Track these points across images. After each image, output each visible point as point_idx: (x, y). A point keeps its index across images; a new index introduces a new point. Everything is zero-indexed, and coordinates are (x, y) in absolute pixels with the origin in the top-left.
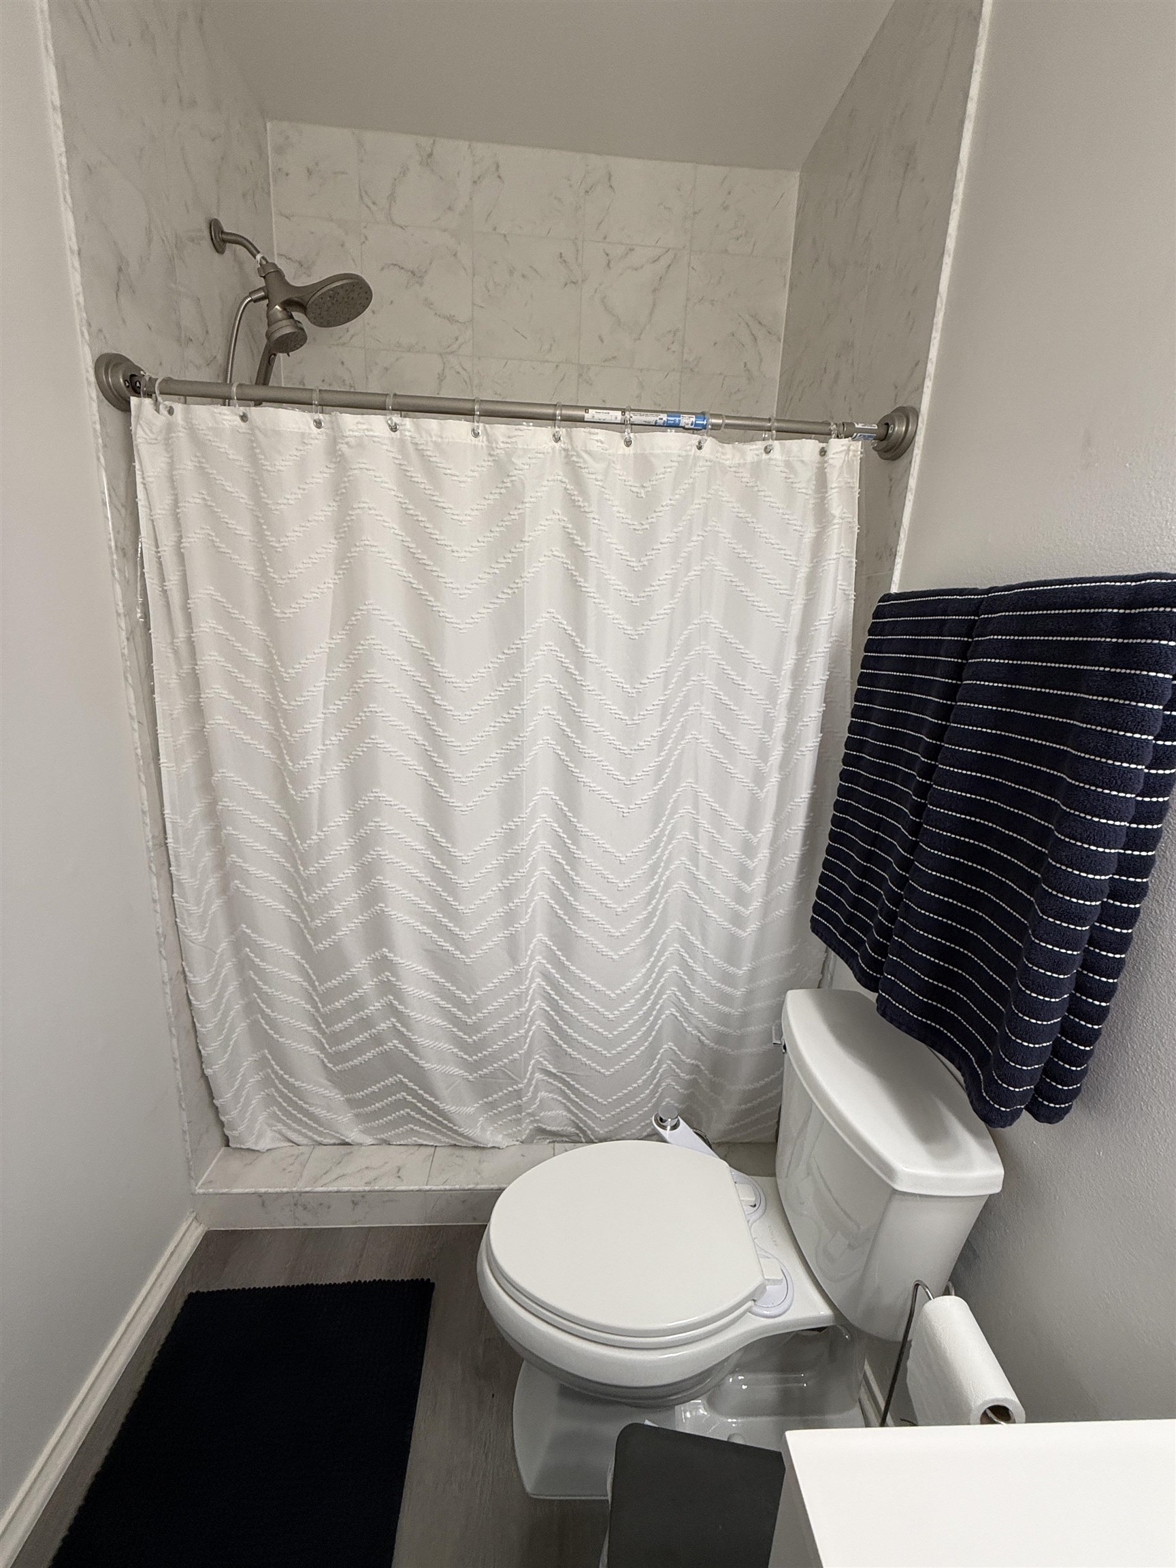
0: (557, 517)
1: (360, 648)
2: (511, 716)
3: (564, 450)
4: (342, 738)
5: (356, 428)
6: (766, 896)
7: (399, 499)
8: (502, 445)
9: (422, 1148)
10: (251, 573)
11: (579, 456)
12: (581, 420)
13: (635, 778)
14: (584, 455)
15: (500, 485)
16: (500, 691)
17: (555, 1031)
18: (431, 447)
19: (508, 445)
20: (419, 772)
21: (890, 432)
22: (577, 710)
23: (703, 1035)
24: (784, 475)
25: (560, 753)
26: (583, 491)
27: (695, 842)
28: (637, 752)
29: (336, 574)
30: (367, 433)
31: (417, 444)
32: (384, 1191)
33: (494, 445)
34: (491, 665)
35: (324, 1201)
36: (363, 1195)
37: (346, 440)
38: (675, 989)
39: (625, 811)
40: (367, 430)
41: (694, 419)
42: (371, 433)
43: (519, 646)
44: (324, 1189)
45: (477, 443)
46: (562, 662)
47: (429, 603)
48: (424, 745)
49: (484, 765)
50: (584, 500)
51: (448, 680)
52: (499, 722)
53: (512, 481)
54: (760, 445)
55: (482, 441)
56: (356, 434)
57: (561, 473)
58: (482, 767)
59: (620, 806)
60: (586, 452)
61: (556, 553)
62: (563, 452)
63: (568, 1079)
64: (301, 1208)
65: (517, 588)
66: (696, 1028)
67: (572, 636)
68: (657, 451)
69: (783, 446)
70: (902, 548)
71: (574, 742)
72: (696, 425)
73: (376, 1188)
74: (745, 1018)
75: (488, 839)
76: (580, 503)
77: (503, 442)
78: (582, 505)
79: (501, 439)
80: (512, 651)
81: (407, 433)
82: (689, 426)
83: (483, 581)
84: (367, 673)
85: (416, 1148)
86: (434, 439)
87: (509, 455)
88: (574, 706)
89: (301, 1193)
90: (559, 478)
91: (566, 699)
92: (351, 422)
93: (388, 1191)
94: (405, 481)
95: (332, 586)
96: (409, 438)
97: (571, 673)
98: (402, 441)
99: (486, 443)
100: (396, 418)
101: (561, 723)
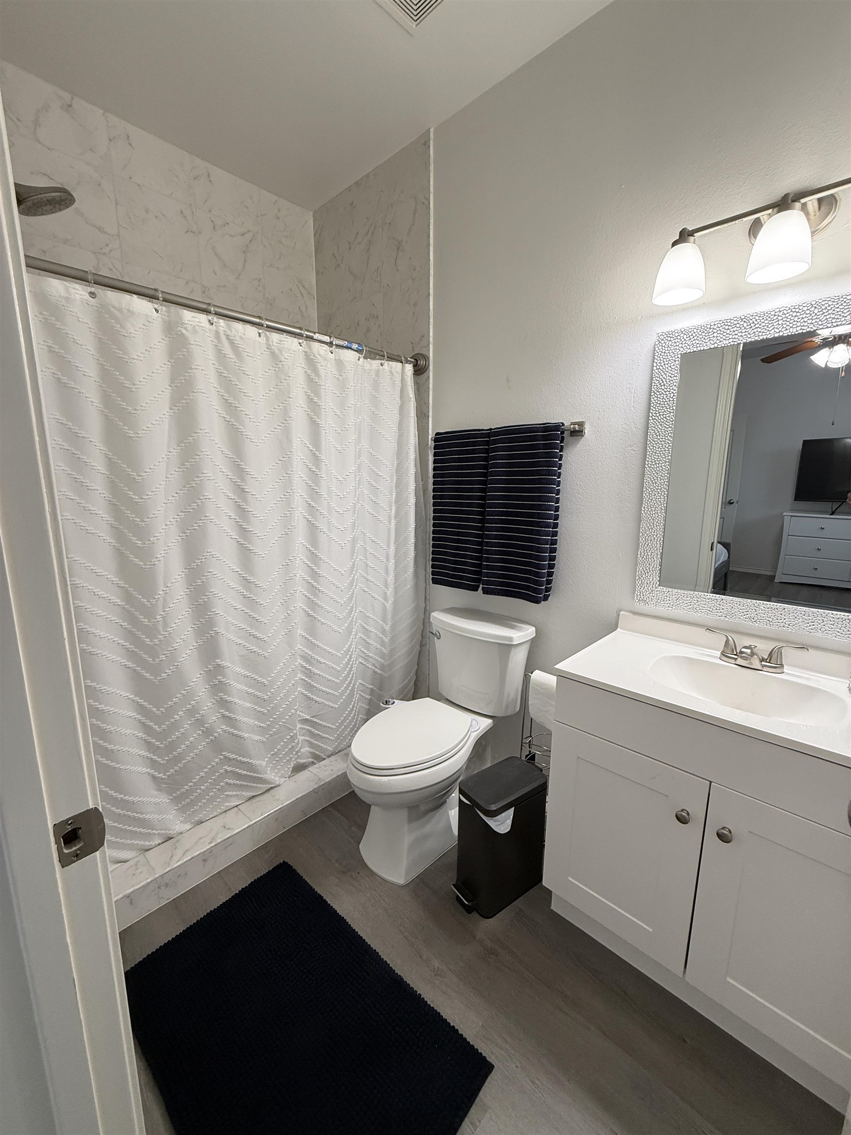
0: (301, 386)
1: (197, 457)
2: (285, 497)
3: (304, 352)
4: (178, 520)
5: (191, 320)
6: (395, 583)
7: (216, 366)
8: (276, 344)
9: (228, 812)
10: (95, 404)
11: (314, 356)
12: (312, 338)
13: (347, 526)
14: (318, 356)
15: (275, 366)
16: (278, 482)
17: (308, 691)
18: (238, 338)
19: (279, 345)
20: (233, 537)
21: (419, 363)
22: (318, 491)
23: (376, 668)
24: (390, 377)
25: (308, 517)
26: (318, 374)
27: (365, 561)
28: (347, 512)
29: (171, 409)
30: (198, 323)
31: (229, 336)
32: (225, 840)
33: (271, 344)
34: (273, 468)
35: (181, 872)
36: (210, 851)
37: (186, 326)
38: (360, 647)
39: (343, 545)
40: (199, 322)
41: (357, 346)
42: (200, 324)
43: (290, 456)
44: (179, 863)
45: (260, 341)
46: (307, 465)
47: (239, 430)
48: (236, 519)
49: (272, 527)
50: (319, 379)
51: (253, 476)
52: (279, 501)
53: (282, 365)
54: (379, 362)
55: (262, 340)
56: (191, 323)
57: (303, 363)
58: (271, 529)
59: (340, 543)
60: (319, 354)
61: (302, 405)
62: (303, 353)
63: (315, 720)
64: (163, 888)
65: (288, 423)
66: (374, 665)
67: (313, 451)
68: (347, 359)
69: (388, 364)
70: (431, 414)
71: (317, 509)
72: (358, 349)
73: (219, 841)
74: (392, 652)
75: (275, 574)
76: (316, 381)
77: (276, 343)
78: (318, 381)
79: (275, 341)
80: (285, 459)
81: (221, 328)
82: (355, 349)
83: (266, 419)
84: (203, 473)
85: (224, 814)
86: (240, 334)
87: (280, 351)
88: (316, 489)
89: (162, 876)
90: (302, 366)
91: (310, 486)
92: (188, 316)
93: (228, 838)
94: (220, 354)
95: (168, 417)
96: (223, 332)
97: (314, 471)
98: (217, 333)
99: (265, 341)
100: (215, 319)
101: (308, 500)
